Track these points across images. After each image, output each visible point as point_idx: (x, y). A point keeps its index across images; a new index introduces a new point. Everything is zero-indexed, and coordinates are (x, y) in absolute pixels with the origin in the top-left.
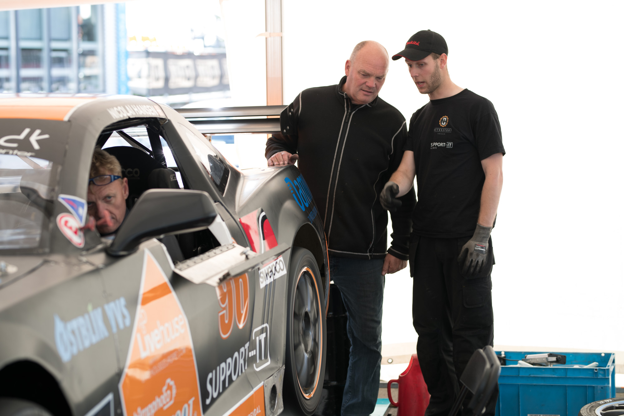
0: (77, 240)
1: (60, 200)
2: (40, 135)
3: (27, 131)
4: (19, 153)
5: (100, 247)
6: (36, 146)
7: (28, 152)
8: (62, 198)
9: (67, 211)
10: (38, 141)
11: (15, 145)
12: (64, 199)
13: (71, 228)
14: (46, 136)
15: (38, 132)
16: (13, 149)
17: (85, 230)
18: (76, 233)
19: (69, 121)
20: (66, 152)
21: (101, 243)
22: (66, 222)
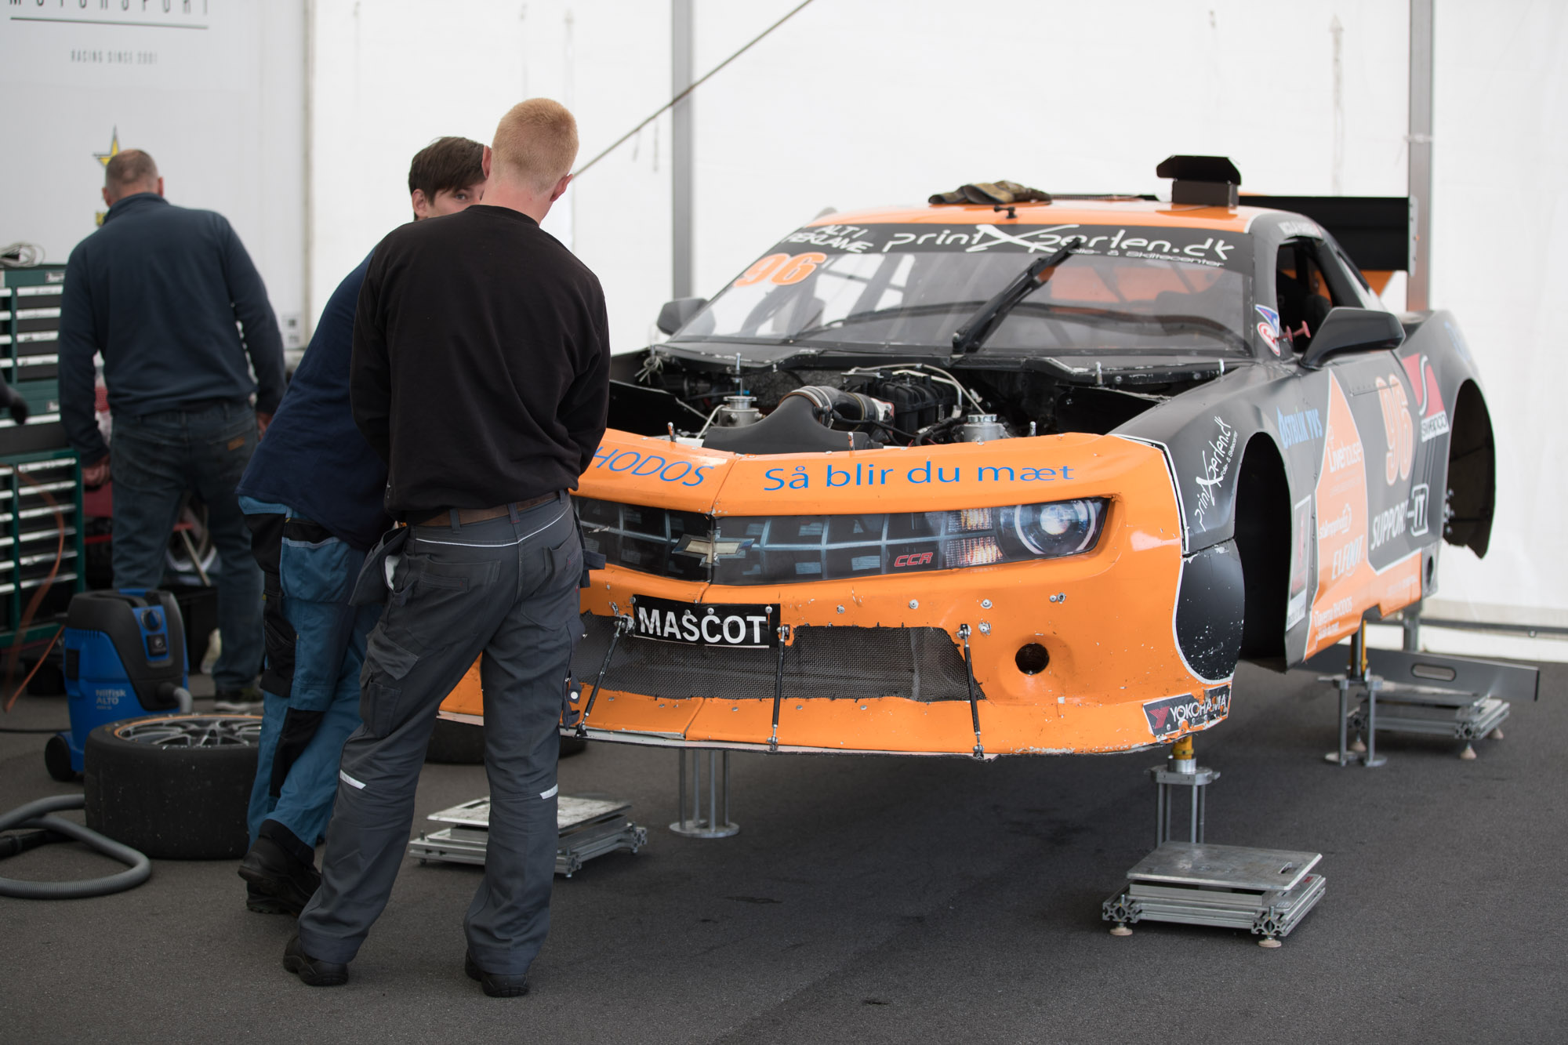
0: (1276, 348)
1: (1257, 309)
2: (1224, 245)
3: (1210, 241)
4: (1208, 263)
5: (1293, 359)
6: (1224, 257)
7: (1217, 261)
8: (1258, 307)
9: (1265, 321)
10: (1224, 252)
11: (1202, 255)
12: (1260, 309)
13: (1269, 336)
14: (1231, 247)
15: (1221, 243)
16: (1201, 258)
17: (1279, 339)
18: (1273, 341)
19: (1250, 233)
20: (1254, 264)
21: (1293, 356)
22: (1265, 331)
